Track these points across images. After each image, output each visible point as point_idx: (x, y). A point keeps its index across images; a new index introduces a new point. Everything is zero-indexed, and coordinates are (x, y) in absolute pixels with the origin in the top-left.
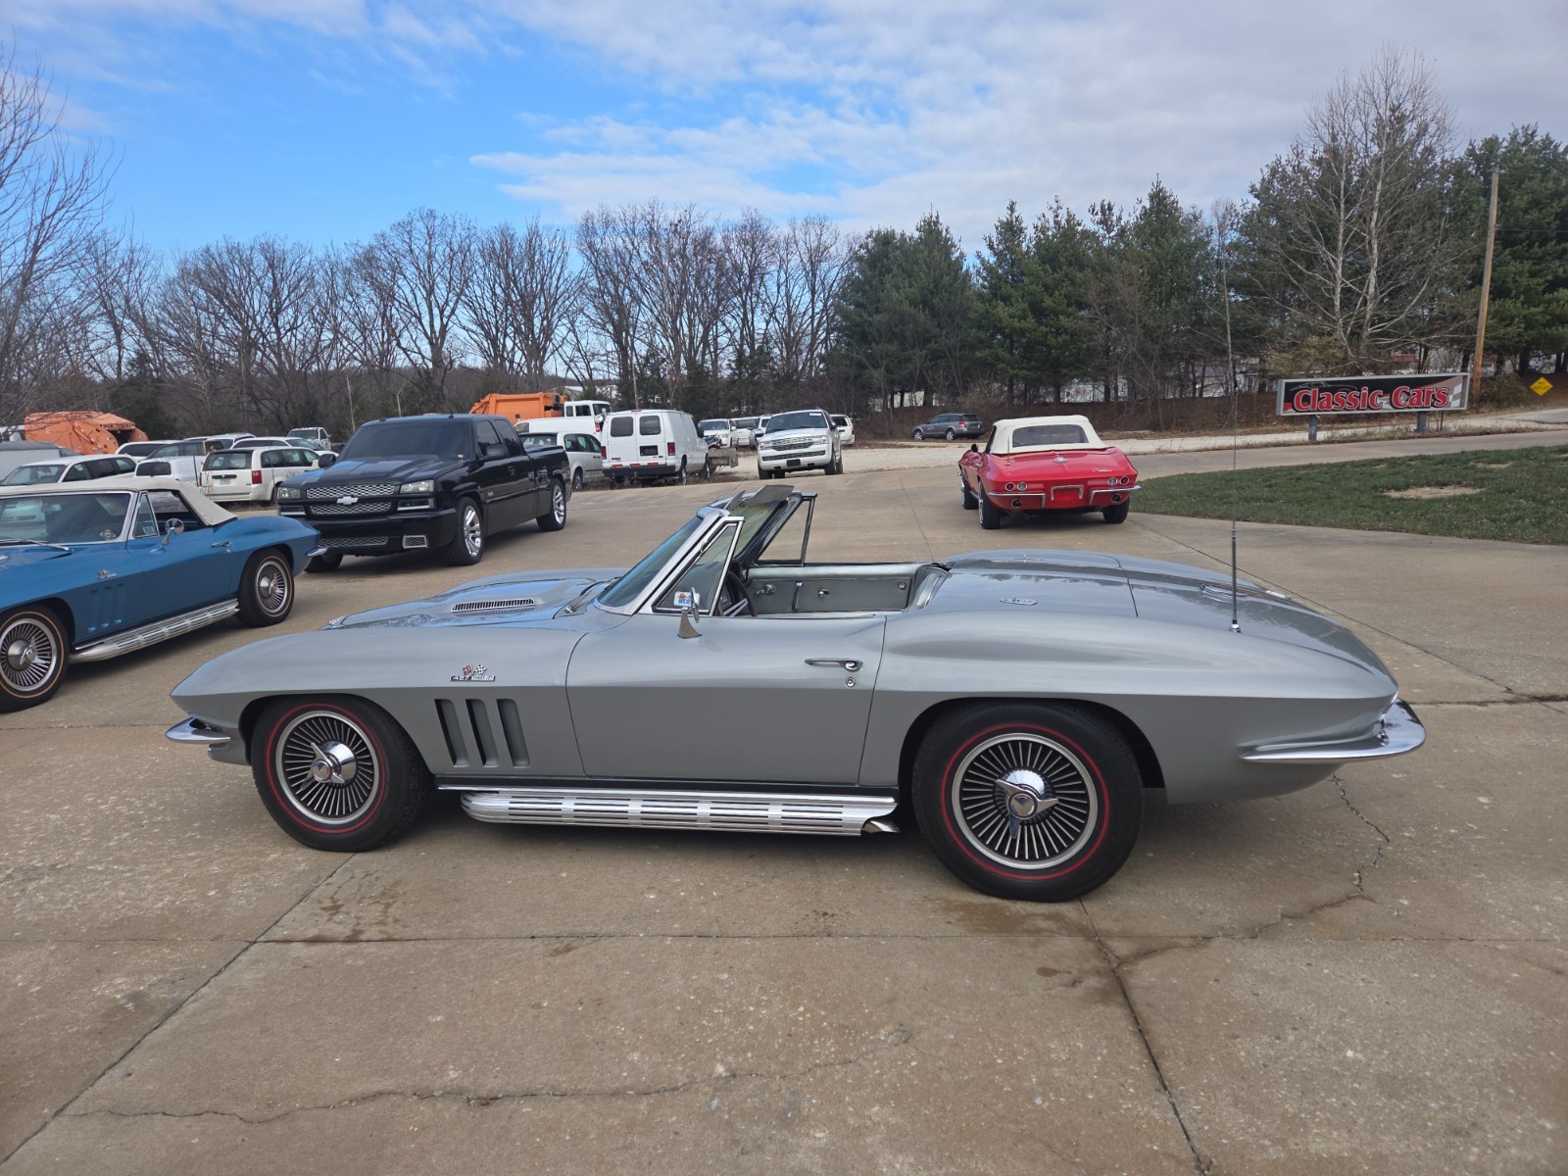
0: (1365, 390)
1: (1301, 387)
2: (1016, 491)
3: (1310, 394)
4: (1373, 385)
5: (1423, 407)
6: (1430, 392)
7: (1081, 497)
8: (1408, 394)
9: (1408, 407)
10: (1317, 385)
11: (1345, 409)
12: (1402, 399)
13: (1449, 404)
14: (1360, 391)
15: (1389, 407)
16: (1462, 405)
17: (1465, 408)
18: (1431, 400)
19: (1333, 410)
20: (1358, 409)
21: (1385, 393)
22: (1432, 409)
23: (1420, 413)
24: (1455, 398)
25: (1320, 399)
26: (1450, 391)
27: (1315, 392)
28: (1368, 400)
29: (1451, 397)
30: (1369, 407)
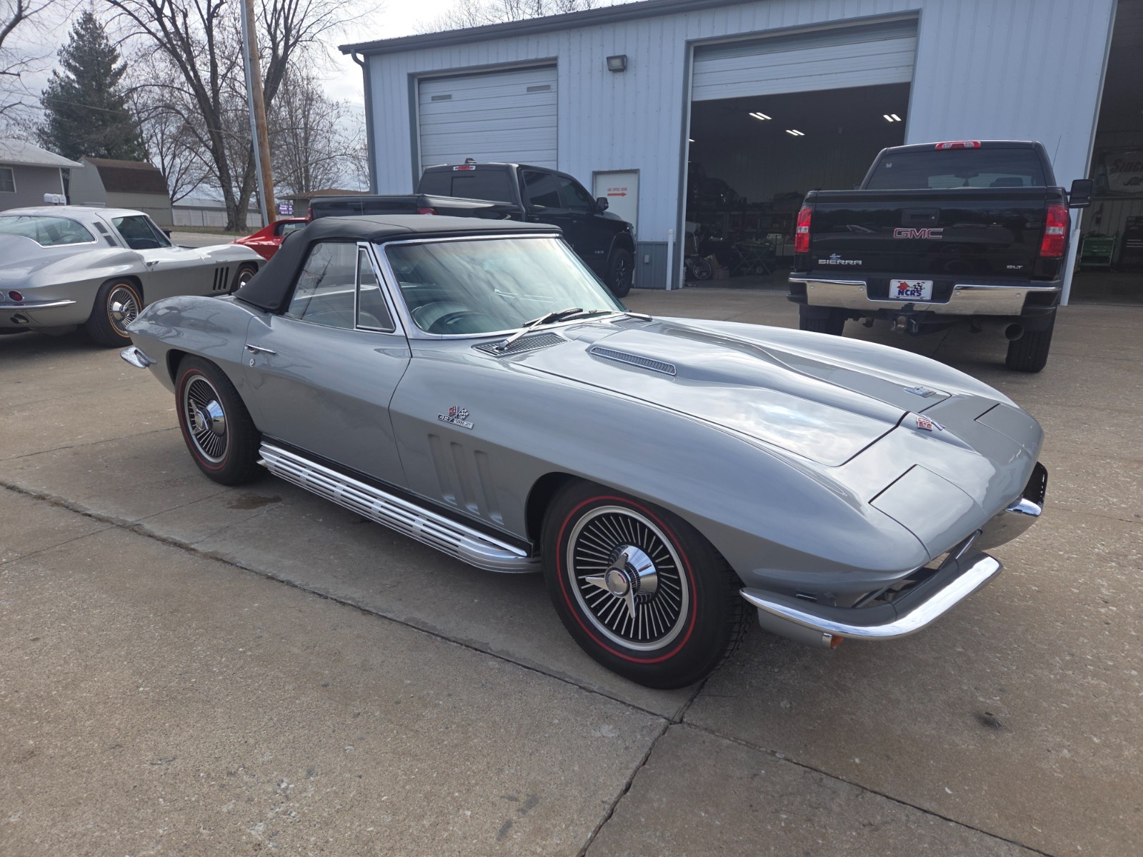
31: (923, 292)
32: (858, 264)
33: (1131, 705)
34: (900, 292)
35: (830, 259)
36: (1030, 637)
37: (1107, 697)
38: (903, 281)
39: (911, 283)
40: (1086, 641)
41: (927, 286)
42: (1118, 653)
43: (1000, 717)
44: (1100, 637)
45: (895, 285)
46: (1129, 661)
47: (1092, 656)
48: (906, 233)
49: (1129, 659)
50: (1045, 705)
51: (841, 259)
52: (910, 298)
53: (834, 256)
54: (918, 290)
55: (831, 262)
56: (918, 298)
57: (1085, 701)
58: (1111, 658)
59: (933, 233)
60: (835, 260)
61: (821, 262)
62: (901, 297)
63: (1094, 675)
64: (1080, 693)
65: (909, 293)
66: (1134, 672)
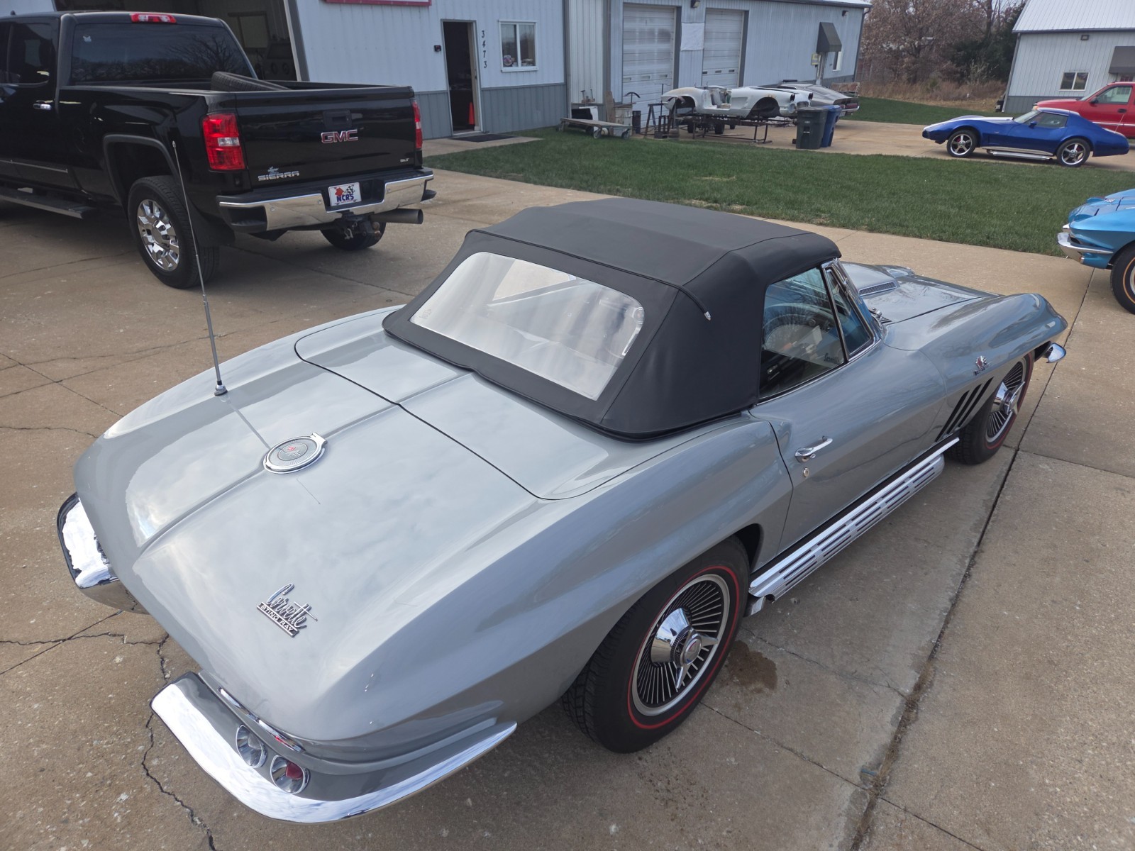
31: (354, 195)
32: (296, 176)
34: (339, 199)
35: (268, 173)
38: (338, 187)
39: (344, 187)
41: (356, 187)
45: (332, 191)
48: (330, 137)
51: (280, 171)
52: (347, 202)
53: (271, 170)
54: (350, 195)
55: (271, 177)
56: (352, 202)
59: (352, 135)
60: (273, 175)
61: (261, 178)
62: (341, 203)
65: (345, 198)
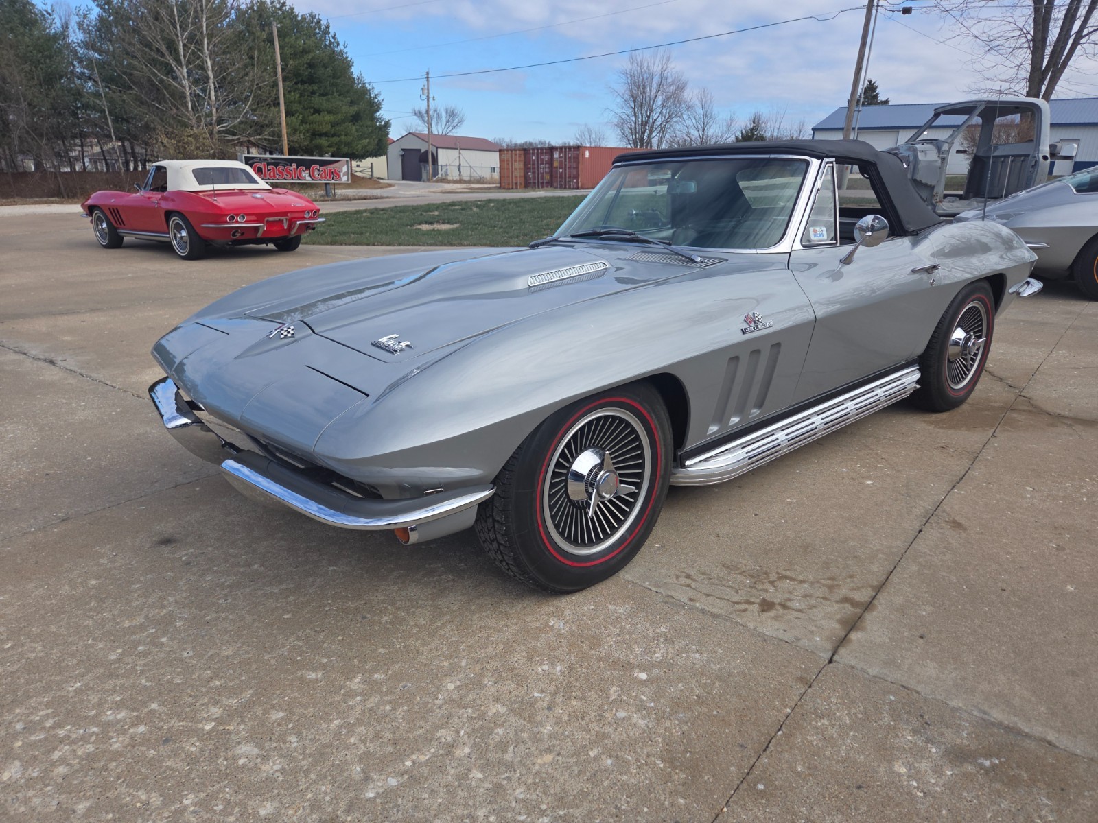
0: (294, 166)
1: (255, 160)
2: (237, 222)
3: (262, 166)
4: (300, 163)
5: (328, 180)
6: (330, 170)
7: (286, 228)
8: (319, 170)
9: (320, 180)
10: (265, 160)
11: (285, 179)
12: (316, 173)
13: (341, 179)
14: (291, 166)
15: (309, 178)
16: (348, 180)
17: (350, 182)
18: (332, 176)
19: (278, 179)
20: (292, 179)
21: (306, 169)
22: (333, 182)
23: (326, 184)
24: (344, 175)
25: (268, 170)
26: (341, 170)
27: (264, 165)
28: (297, 173)
29: (342, 174)
30: (298, 179)
33: (90, 623)
36: (231, 617)
37: (114, 615)
40: (185, 655)
42: (144, 665)
43: (166, 550)
44: (179, 670)
46: (128, 664)
47: (162, 644)
49: (129, 667)
50: (149, 576)
57: (127, 599)
58: (144, 654)
63: (142, 627)
64: (137, 603)
66: (113, 657)
